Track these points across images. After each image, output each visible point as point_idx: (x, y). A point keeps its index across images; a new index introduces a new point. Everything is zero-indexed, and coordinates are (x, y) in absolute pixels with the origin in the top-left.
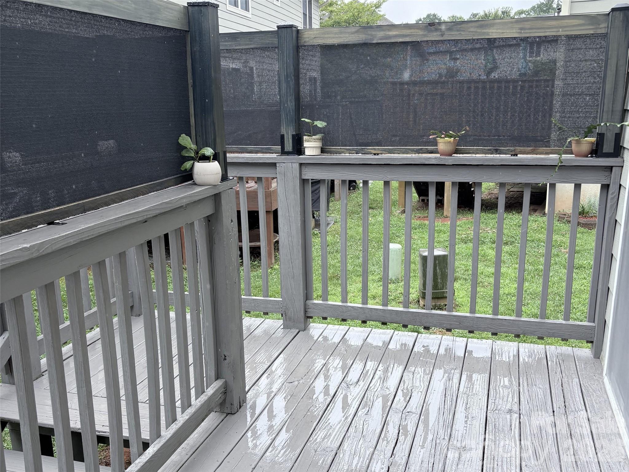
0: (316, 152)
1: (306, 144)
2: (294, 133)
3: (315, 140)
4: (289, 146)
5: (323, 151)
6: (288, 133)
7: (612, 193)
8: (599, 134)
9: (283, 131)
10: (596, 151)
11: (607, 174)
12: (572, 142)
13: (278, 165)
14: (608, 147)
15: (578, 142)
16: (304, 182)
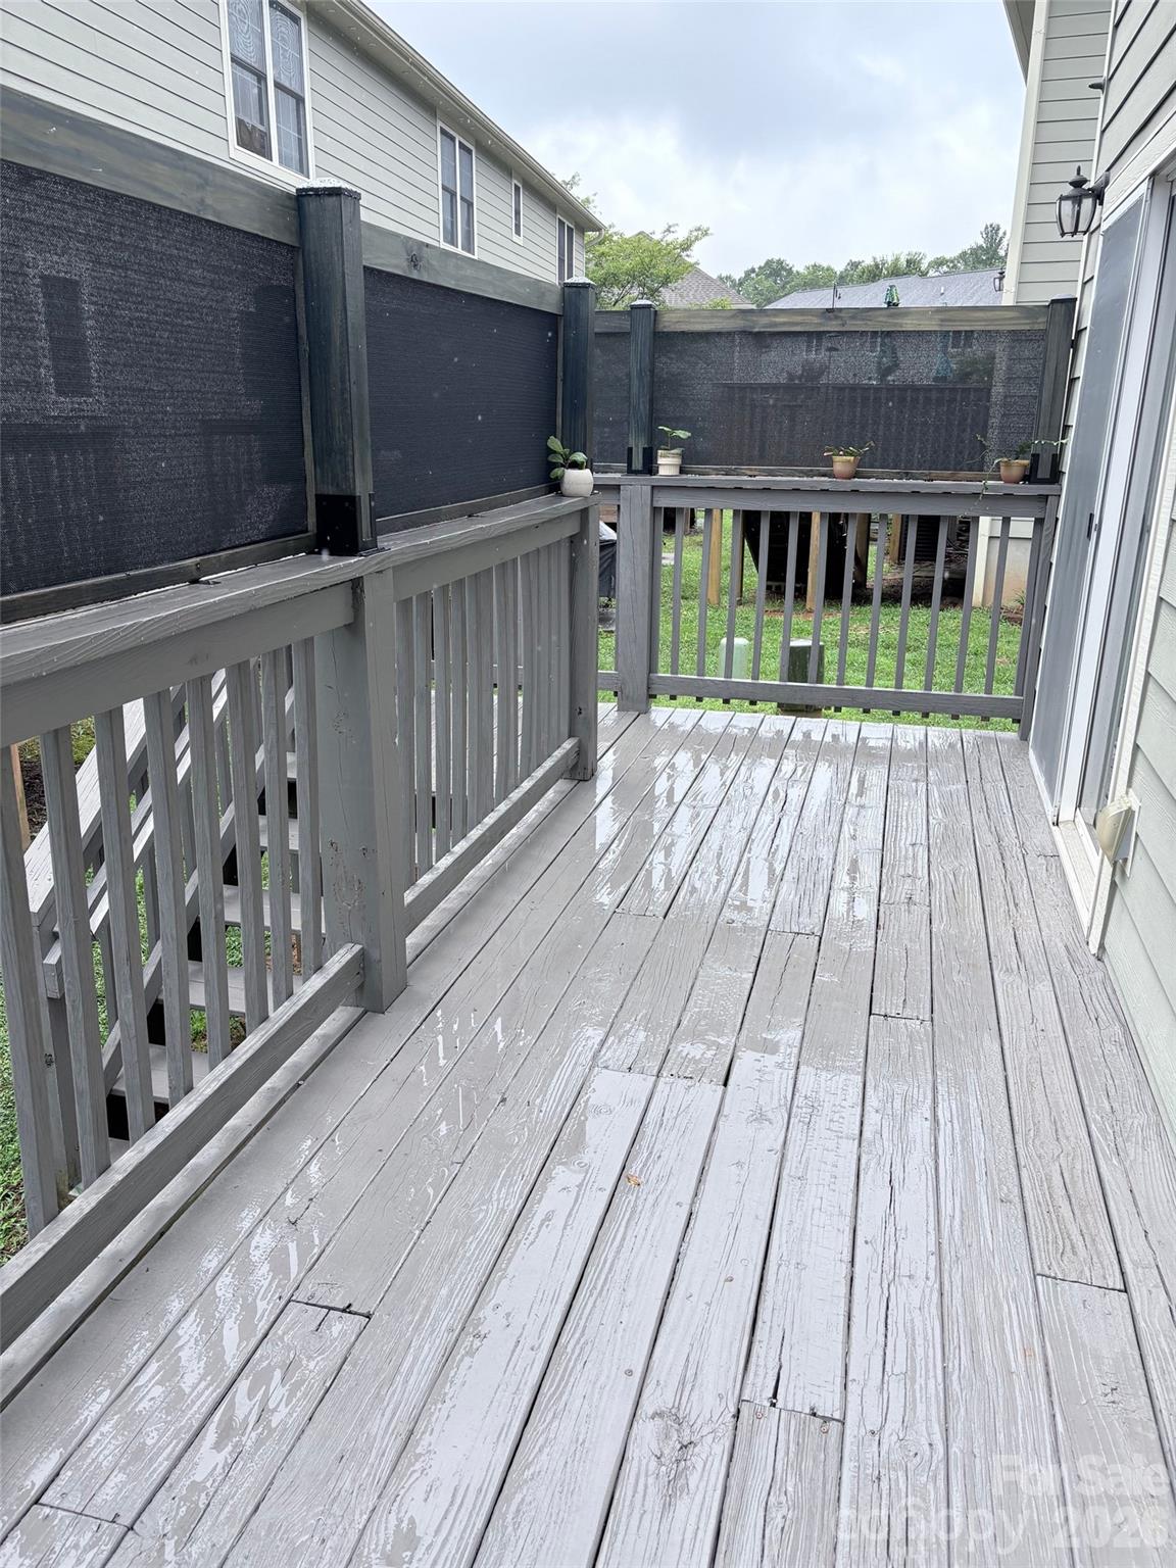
0: (674, 471)
1: (660, 461)
2: (646, 446)
3: (674, 455)
4: (638, 464)
5: (682, 471)
6: (638, 445)
7: (1048, 529)
8: (1033, 455)
9: (632, 443)
10: (1029, 477)
11: (1042, 505)
12: (1001, 464)
13: (622, 487)
14: (1044, 471)
15: (1008, 464)
16: (655, 510)
